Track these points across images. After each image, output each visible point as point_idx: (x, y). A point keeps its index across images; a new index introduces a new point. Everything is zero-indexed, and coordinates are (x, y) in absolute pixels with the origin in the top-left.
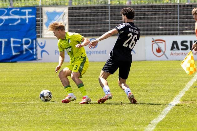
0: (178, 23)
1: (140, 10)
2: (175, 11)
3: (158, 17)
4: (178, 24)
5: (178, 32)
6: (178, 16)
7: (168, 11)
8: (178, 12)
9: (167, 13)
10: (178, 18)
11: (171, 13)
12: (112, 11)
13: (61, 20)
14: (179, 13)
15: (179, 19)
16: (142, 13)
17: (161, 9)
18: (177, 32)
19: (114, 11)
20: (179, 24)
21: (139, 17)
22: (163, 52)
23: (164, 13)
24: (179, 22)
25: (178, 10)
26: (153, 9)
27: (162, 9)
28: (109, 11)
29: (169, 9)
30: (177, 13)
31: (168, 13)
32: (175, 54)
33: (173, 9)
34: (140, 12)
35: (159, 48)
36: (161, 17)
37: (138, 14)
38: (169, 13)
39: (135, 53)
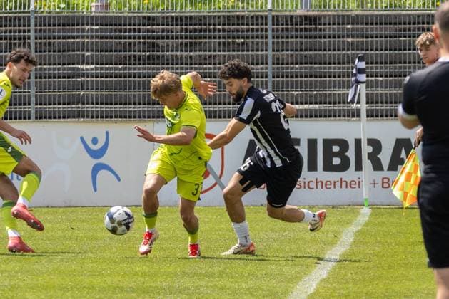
0: (266, 77)
1: (139, 31)
2: (257, 37)
3: (200, 56)
4: (266, 82)
6: (270, 53)
7: (234, 38)
8: (270, 40)
9: (229, 43)
10: (270, 61)
11: (243, 43)
12: (42, 34)
14: (273, 43)
15: (270, 65)
16: (144, 43)
17: (210, 31)
19: (47, 34)
20: (270, 80)
21: (135, 56)
23: (219, 43)
24: (270, 75)
25: (270, 33)
26: (182, 31)
27: (215, 30)
28: (32, 34)
29: (238, 31)
30: (266, 43)
31: (234, 42)
33: (252, 30)
34: (139, 38)
36: (210, 56)
37: (130, 44)
38: (238, 44)
39: (119, 179)
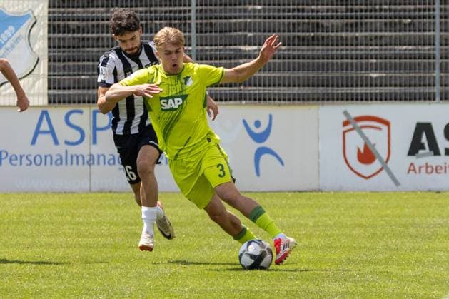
0: (434, 58)
1: (303, 10)
2: (424, 17)
3: (366, 37)
4: (434, 64)
5: (437, 90)
6: (437, 34)
7: (400, 18)
8: (438, 20)
9: (395, 24)
10: (437, 42)
11: (410, 24)
12: (204, 15)
13: (24, 42)
14: (441, 23)
15: (438, 46)
16: (308, 24)
17: (376, 11)
18: (432, 90)
19: (209, 14)
20: (438, 61)
21: (299, 37)
22: (381, 160)
23: (386, 24)
24: (438, 56)
25: (437, 13)
26: (347, 11)
27: (381, 10)
28: (193, 14)
29: (405, 11)
30: (434, 23)
31: (400, 23)
32: (423, 170)
33: (420, 10)
34: (303, 18)
35: (366, 147)
36: (376, 37)
37: (294, 24)
38: (405, 25)
39: (282, 164)
